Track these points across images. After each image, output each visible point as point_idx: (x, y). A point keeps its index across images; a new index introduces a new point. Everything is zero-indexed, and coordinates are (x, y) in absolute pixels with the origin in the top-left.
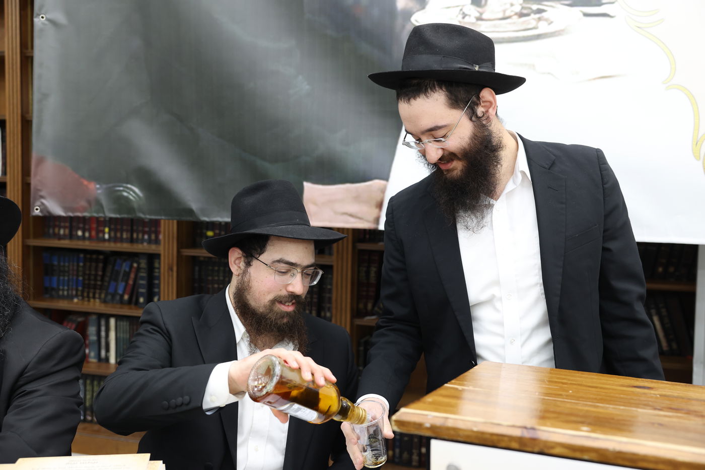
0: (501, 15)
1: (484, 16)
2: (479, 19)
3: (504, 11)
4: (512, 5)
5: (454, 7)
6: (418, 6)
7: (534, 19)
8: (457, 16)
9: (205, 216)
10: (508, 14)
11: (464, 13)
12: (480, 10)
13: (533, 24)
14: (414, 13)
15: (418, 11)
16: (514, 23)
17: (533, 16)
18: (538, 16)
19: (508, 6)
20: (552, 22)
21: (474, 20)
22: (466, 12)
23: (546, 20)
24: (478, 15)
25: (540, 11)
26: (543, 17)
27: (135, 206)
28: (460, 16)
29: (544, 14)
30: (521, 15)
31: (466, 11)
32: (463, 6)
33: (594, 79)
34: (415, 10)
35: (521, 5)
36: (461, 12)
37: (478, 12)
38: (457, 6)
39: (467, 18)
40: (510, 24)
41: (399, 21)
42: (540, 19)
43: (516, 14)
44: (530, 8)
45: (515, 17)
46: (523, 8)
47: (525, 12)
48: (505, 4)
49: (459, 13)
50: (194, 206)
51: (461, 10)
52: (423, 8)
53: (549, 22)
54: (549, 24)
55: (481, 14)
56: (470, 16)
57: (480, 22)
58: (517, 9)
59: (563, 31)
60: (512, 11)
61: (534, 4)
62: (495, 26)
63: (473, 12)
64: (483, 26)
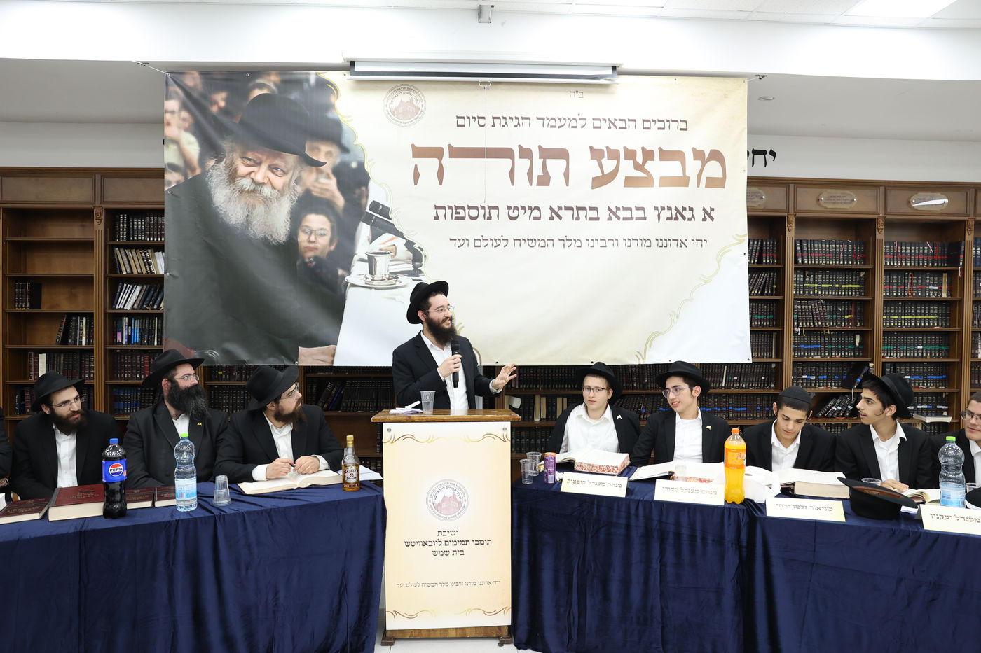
1: (375, 279)
2: (372, 280)
3: (382, 277)
4: (385, 275)
5: (361, 275)
6: (347, 274)
9: (251, 363)
10: (384, 278)
13: (394, 283)
16: (387, 282)
18: (396, 279)
21: (370, 280)
27: (215, 360)
28: (365, 279)
30: (389, 279)
31: (367, 276)
32: (366, 274)
34: (346, 276)
38: (364, 274)
39: (368, 279)
40: (385, 282)
41: (340, 280)
43: (387, 278)
44: (393, 277)
45: (387, 280)
46: (389, 276)
50: (245, 359)
51: (365, 276)
58: (387, 276)
62: (379, 283)
63: (370, 277)
64: (374, 283)
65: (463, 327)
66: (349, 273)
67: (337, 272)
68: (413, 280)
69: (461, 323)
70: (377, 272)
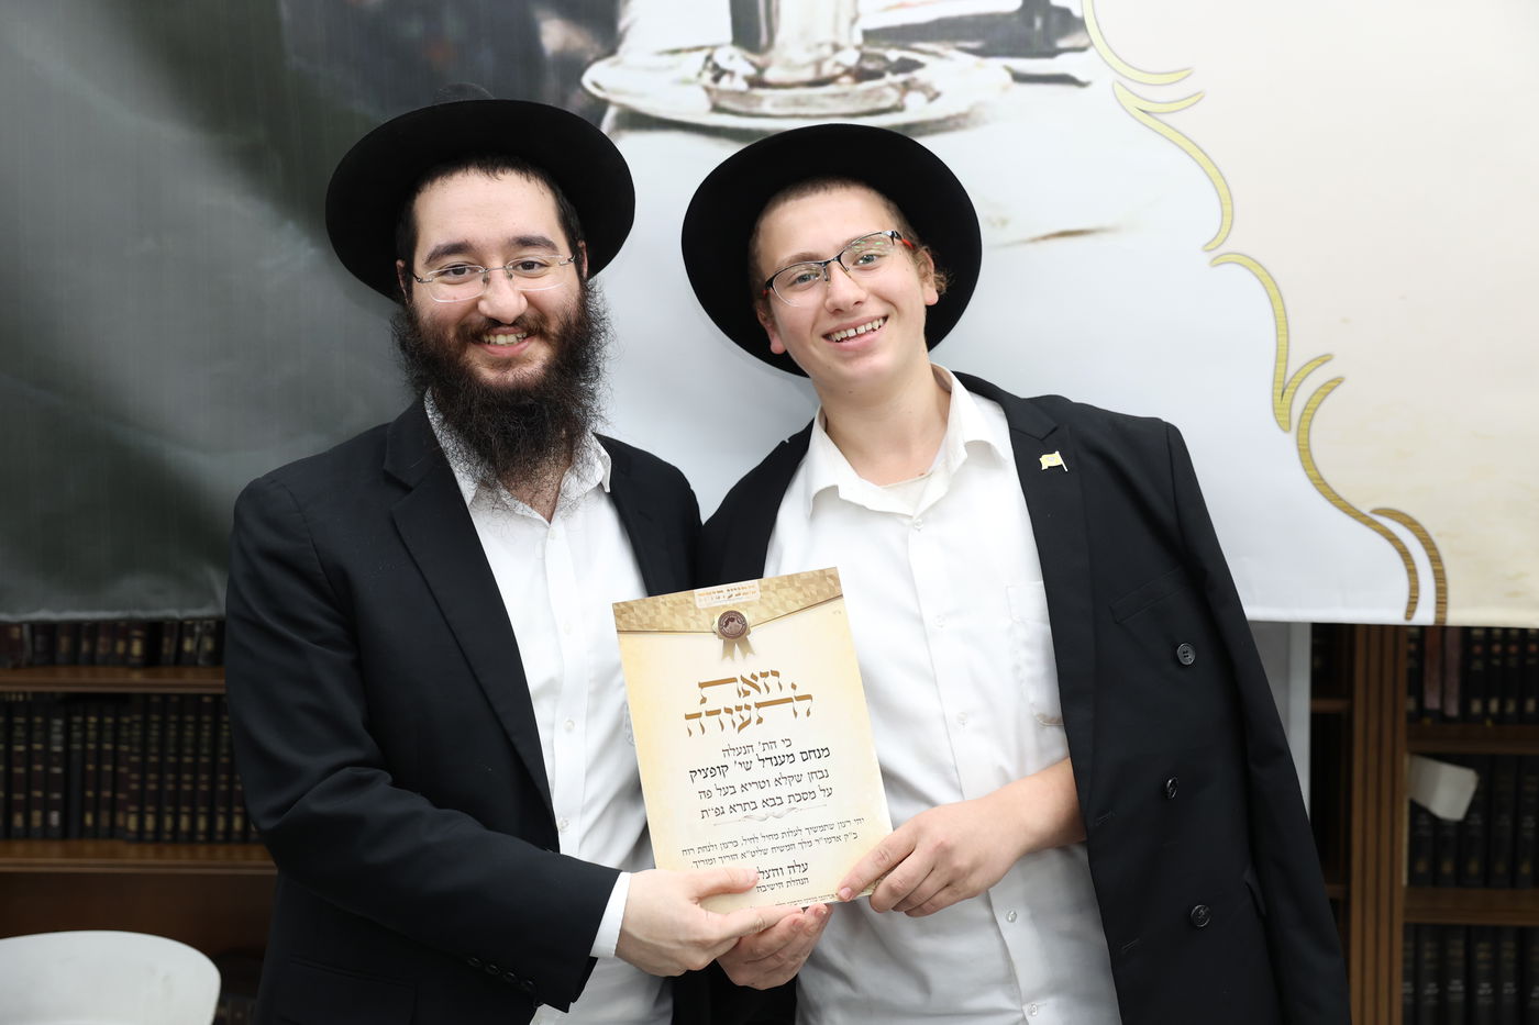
0: (809, 75)
1: (771, 75)
2: (757, 82)
3: (818, 64)
4: (836, 48)
5: (690, 50)
6: (597, 47)
7: (892, 85)
8: (700, 75)
10: (827, 70)
11: (716, 67)
12: (757, 59)
13: (892, 97)
14: (589, 65)
15: (598, 59)
16: (845, 95)
17: (889, 77)
18: (901, 78)
19: (827, 51)
20: (937, 95)
21: (743, 86)
22: (724, 64)
23: (923, 88)
24: (751, 71)
25: (906, 66)
26: (914, 79)
28: (708, 77)
29: (918, 74)
30: (860, 75)
31: (721, 59)
32: (714, 47)
33: (1045, 238)
34: (590, 57)
35: (858, 48)
36: (710, 65)
37: (753, 64)
38: (699, 49)
39: (725, 83)
40: (834, 96)
42: (907, 87)
43: (848, 72)
44: (884, 58)
45: (846, 80)
46: (863, 56)
47: (870, 66)
48: (820, 45)
49: (705, 67)
51: (709, 58)
52: (612, 52)
53: (931, 94)
54: (931, 99)
55: (761, 70)
56: (732, 74)
57: (758, 92)
58: (850, 58)
59: (965, 116)
60: (838, 64)
61: (889, 47)
62: (797, 102)
63: (739, 63)
64: (769, 100)
65: (1338, 381)
66: (608, 38)
67: (532, 37)
68: (1019, 78)
69: (1325, 359)
70: (781, 36)
